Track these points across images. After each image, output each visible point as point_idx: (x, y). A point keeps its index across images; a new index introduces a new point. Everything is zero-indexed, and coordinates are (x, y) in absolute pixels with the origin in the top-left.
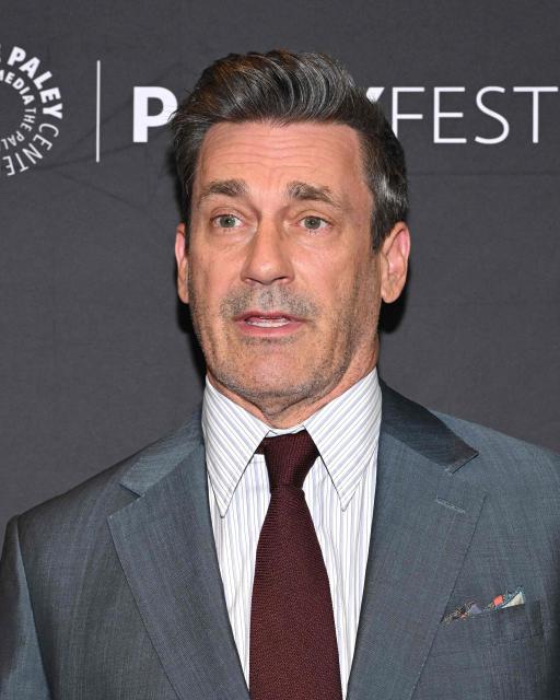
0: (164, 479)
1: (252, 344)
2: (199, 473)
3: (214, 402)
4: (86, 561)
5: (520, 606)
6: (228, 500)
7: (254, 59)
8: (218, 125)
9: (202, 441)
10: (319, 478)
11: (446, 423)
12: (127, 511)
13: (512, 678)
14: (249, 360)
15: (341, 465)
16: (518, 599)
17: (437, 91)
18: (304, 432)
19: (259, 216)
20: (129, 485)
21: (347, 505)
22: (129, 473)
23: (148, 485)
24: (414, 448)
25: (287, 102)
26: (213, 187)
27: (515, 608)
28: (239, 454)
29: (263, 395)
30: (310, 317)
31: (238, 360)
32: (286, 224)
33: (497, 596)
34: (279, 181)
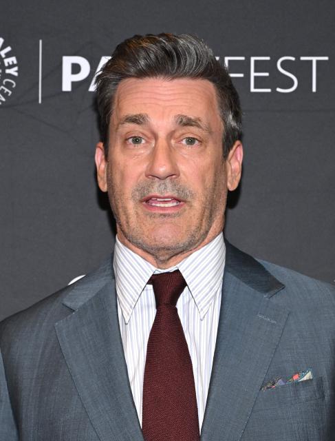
0: (90, 300)
1: (154, 217)
2: (112, 296)
3: (122, 252)
4: (41, 351)
5: (310, 380)
6: (130, 314)
7: (151, 39)
8: (127, 80)
9: (113, 277)
10: (186, 299)
11: (265, 266)
12: (67, 320)
13: (305, 425)
14: (152, 227)
15: (200, 292)
16: (308, 376)
17: (253, 59)
18: (178, 271)
19: (156, 137)
20: (68, 304)
21: (204, 317)
22: (67, 296)
23: (81, 304)
24: (246, 283)
25: (173, 65)
26: (127, 119)
27: (306, 381)
28: (137, 285)
29: (159, 249)
30: (189, 199)
31: (144, 227)
32: (173, 142)
33: (296, 373)
34: (169, 115)
